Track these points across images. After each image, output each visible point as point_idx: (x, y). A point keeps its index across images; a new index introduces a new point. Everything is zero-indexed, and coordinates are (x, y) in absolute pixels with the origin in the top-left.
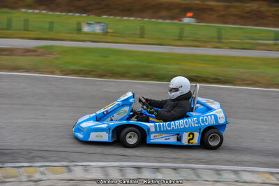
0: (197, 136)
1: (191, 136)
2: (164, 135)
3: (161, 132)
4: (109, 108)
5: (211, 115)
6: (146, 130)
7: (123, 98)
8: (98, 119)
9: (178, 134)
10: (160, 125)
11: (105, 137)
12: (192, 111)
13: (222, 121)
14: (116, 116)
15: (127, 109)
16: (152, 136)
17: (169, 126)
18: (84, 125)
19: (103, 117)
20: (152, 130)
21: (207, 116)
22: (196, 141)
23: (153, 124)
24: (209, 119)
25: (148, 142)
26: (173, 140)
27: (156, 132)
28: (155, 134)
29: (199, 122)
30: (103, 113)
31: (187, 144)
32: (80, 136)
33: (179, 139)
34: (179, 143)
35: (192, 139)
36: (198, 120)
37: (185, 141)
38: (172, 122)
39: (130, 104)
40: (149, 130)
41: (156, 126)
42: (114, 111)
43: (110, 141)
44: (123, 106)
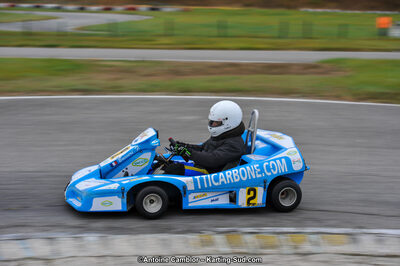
0: (261, 192)
1: (252, 193)
2: (209, 195)
3: (204, 190)
4: (119, 156)
5: (280, 159)
6: (181, 189)
7: (141, 139)
8: (104, 174)
9: (231, 192)
10: (201, 180)
11: (117, 204)
12: (250, 153)
13: (297, 167)
14: (131, 168)
16: (191, 197)
17: (217, 180)
18: (81, 186)
19: (111, 171)
20: (191, 187)
21: (275, 160)
23: (191, 178)
24: (277, 166)
25: (184, 207)
26: (223, 201)
27: (196, 190)
28: (195, 194)
29: (262, 171)
30: (111, 164)
31: (245, 205)
32: (77, 203)
33: (233, 199)
34: (233, 206)
35: (254, 197)
36: (261, 167)
37: (242, 201)
38: (221, 174)
39: (153, 149)
40: (185, 187)
41: (195, 181)
43: (125, 210)
44: (141, 151)
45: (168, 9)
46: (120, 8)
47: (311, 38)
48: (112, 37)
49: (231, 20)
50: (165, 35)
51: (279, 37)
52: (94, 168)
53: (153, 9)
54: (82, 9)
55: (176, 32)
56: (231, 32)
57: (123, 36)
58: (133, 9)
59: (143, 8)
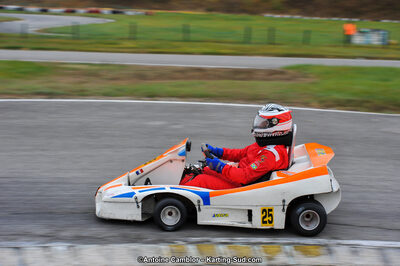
45: (130, 12)
46: (82, 11)
47: (274, 44)
48: (75, 40)
49: (193, 25)
50: (129, 39)
51: (244, 43)
53: (114, 12)
54: (44, 11)
55: (138, 36)
56: (193, 36)
57: (87, 39)
58: (97, 12)
59: (106, 11)
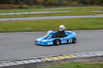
0: (72, 40)
8: (45, 39)
11: (52, 43)
14: (49, 38)
15: (51, 35)
17: (66, 38)
20: (62, 40)
22: (72, 41)
25: (61, 43)
26: (66, 42)
27: (63, 40)
29: (72, 36)
30: (46, 37)
31: (70, 42)
42: (49, 36)
44: (50, 35)
52: (43, 38)
